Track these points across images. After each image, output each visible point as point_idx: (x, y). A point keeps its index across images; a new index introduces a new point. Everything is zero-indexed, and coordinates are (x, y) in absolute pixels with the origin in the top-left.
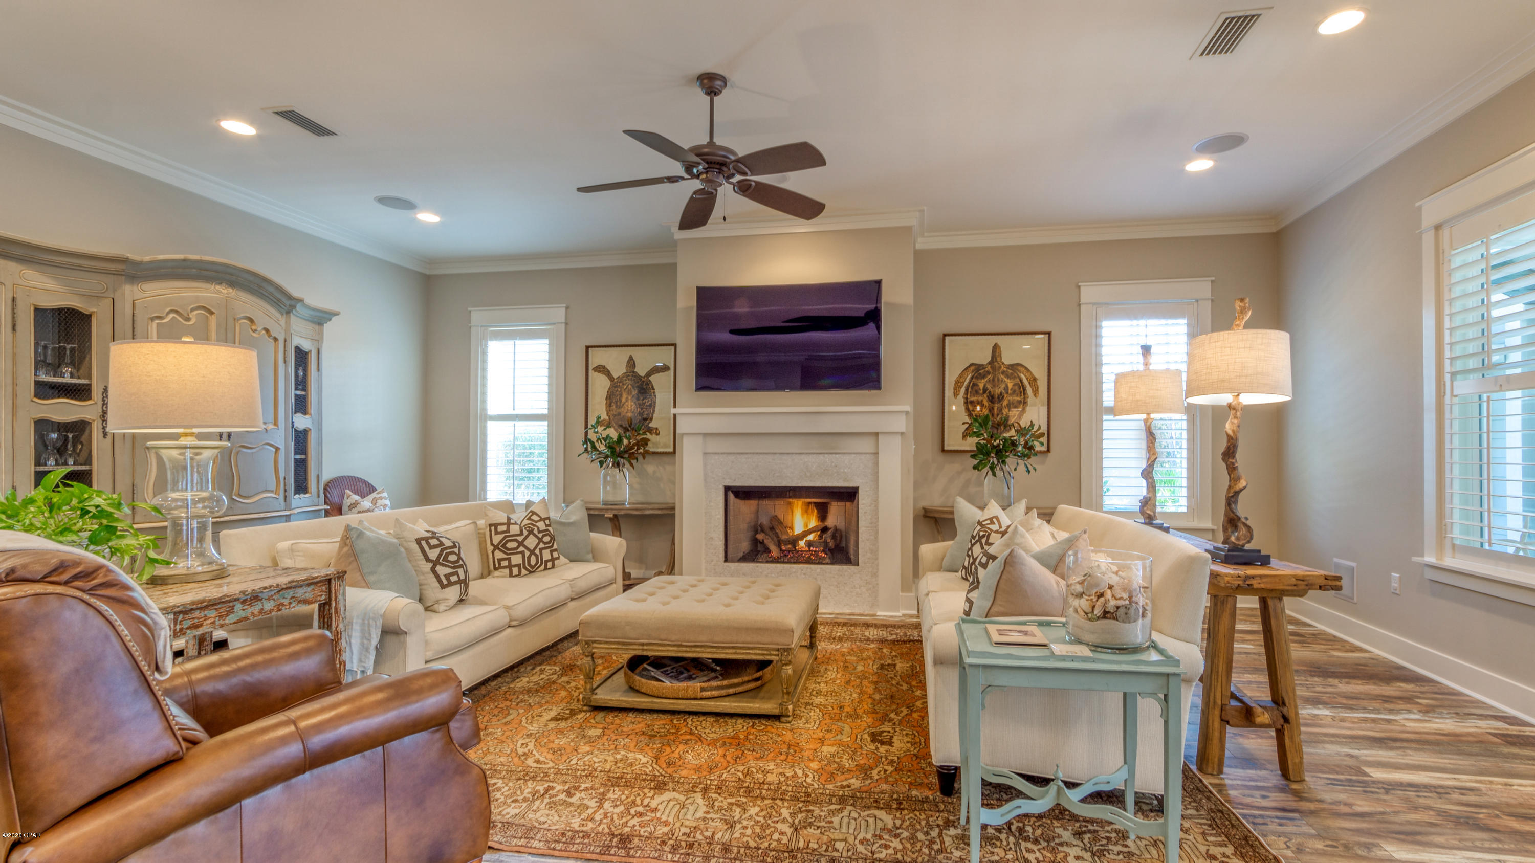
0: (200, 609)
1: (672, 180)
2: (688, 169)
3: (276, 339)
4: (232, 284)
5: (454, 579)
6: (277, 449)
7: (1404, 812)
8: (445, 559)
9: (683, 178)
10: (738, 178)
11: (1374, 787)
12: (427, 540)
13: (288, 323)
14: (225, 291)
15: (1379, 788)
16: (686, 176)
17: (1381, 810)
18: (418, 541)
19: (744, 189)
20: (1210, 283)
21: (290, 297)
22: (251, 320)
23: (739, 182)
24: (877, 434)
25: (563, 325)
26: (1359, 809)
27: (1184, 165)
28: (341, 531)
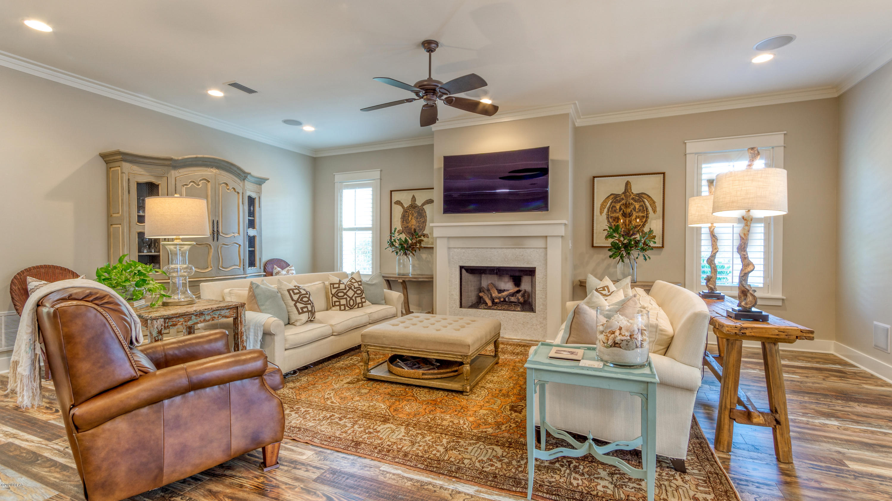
0: (176, 317)
1: (409, 100)
2: (417, 94)
3: (238, 193)
4: (218, 168)
5: (305, 310)
6: (240, 245)
7: (863, 492)
8: (302, 300)
9: (415, 99)
10: (445, 97)
11: (846, 474)
12: (293, 290)
13: (244, 185)
14: (214, 171)
15: (850, 475)
16: (417, 98)
17: (844, 488)
18: (289, 291)
19: (449, 102)
20: (783, 135)
21: (244, 172)
22: (227, 184)
23: (446, 98)
24: (546, 237)
25: (379, 180)
26: (825, 486)
27: (751, 59)
28: (249, 284)
